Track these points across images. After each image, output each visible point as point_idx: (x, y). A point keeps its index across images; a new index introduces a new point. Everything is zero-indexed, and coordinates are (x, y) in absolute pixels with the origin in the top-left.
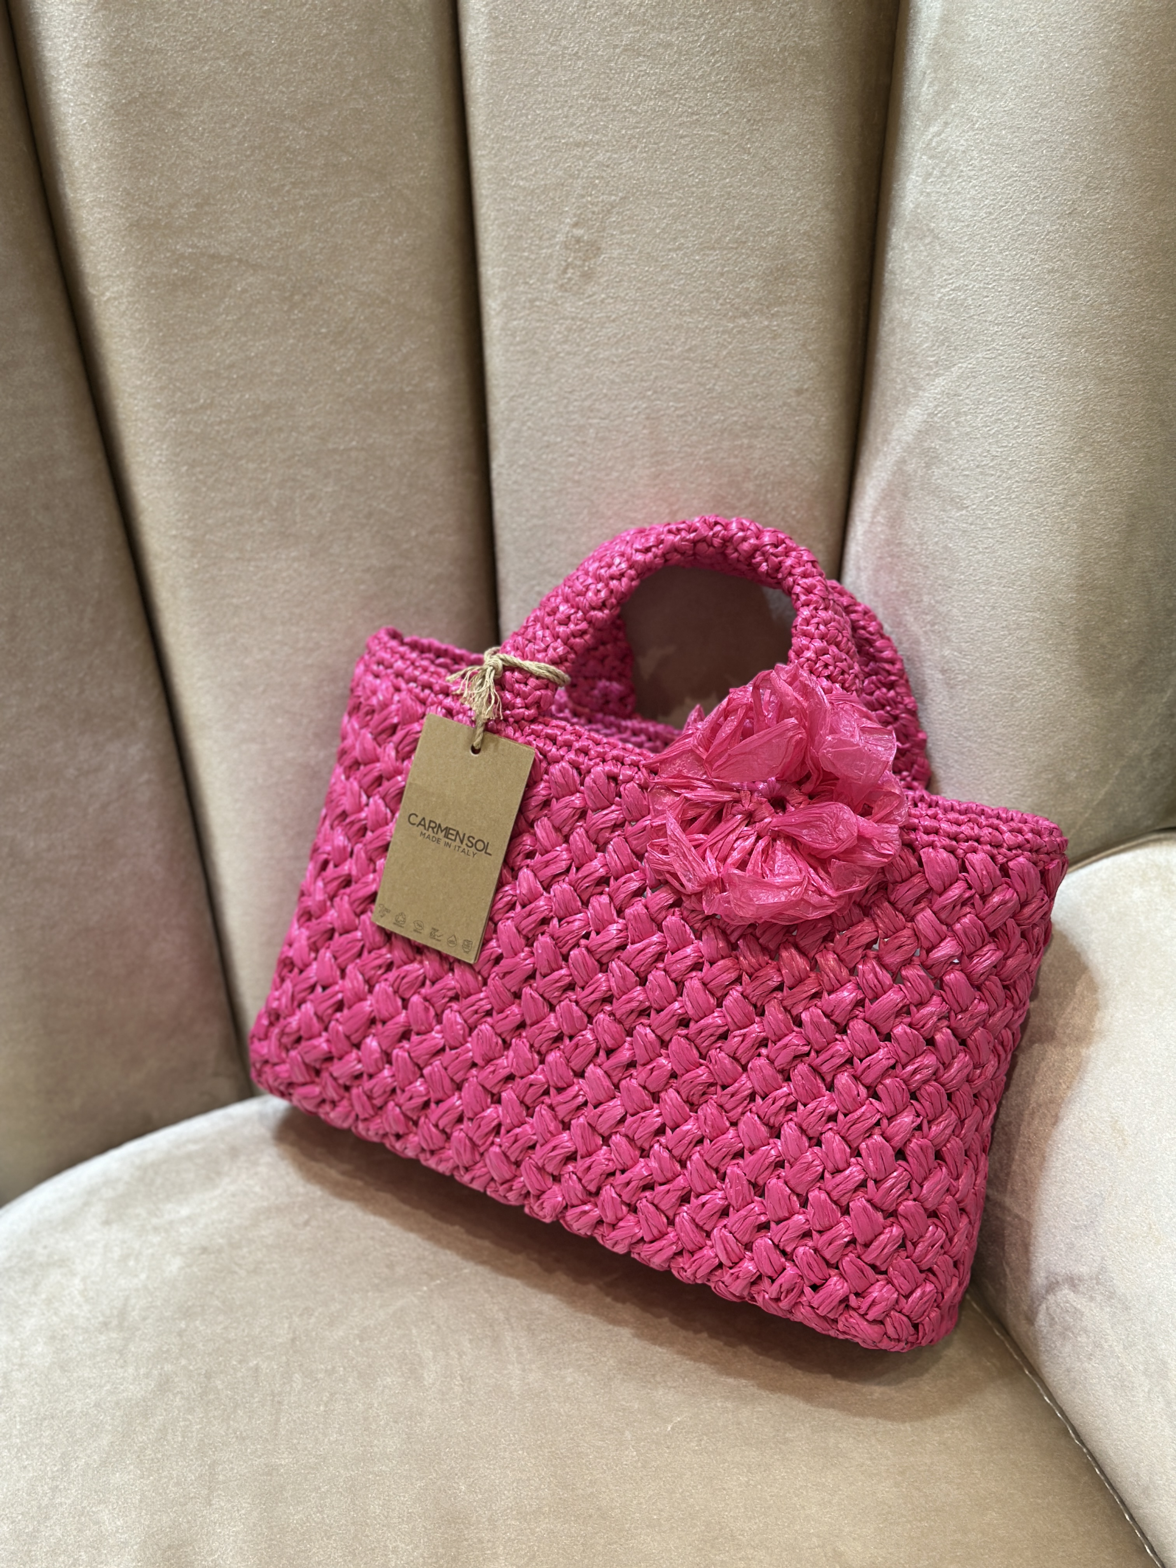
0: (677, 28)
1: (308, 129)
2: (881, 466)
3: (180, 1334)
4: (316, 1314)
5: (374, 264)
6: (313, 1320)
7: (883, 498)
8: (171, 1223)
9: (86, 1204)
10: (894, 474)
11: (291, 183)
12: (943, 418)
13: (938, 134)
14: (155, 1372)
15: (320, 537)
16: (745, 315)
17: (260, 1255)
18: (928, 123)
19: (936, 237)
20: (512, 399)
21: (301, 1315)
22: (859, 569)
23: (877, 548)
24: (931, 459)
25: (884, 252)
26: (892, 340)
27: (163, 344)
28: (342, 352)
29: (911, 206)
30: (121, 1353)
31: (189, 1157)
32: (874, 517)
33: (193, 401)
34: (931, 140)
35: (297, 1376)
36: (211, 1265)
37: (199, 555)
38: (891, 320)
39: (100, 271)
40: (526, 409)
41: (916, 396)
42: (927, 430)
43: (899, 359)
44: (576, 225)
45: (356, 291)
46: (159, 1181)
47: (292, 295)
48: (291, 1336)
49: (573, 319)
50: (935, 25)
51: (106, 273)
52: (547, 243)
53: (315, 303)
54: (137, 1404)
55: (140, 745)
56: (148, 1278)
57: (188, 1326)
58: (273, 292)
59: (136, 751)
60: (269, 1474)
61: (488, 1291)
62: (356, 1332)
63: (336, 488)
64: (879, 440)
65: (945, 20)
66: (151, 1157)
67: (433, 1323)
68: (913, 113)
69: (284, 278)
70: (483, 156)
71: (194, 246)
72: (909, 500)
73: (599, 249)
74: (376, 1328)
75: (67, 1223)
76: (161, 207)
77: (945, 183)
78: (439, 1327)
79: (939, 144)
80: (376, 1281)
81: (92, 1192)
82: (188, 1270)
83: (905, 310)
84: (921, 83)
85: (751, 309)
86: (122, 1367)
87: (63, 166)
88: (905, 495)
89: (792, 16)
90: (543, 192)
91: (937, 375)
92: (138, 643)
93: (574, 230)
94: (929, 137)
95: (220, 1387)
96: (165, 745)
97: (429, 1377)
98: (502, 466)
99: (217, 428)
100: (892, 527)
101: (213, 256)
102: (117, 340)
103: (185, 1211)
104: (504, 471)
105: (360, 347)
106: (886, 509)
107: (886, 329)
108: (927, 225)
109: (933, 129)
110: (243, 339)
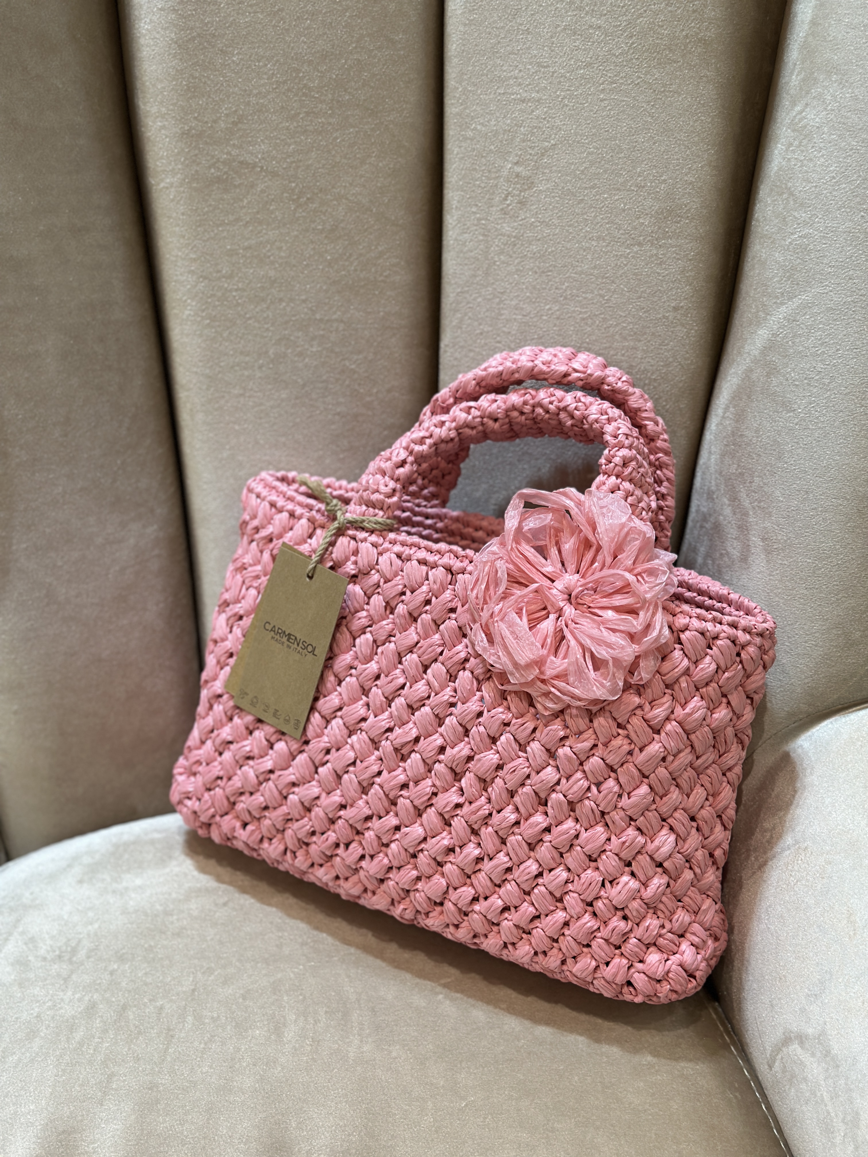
0: (605, 15)
1: (321, 72)
2: (734, 373)
3: (112, 973)
4: (216, 973)
5: (363, 179)
6: (212, 977)
7: (733, 398)
8: (126, 889)
9: (70, 866)
10: (743, 380)
11: (306, 112)
12: (783, 338)
13: (800, 113)
14: (87, 998)
15: (304, 386)
16: (640, 244)
17: (185, 922)
18: (794, 104)
19: (791, 194)
20: (458, 294)
21: (204, 973)
22: (710, 452)
23: (725, 437)
24: (772, 371)
25: (754, 204)
26: (752, 273)
27: (199, 226)
28: (332, 245)
29: (776, 168)
30: (65, 980)
31: (152, 842)
32: (724, 413)
33: (219, 271)
34: (795, 117)
35: (190, 1019)
36: (148, 925)
37: (212, 389)
38: (753, 258)
39: (157, 166)
40: (468, 303)
41: (765, 319)
42: (770, 347)
43: (755, 289)
44: (517, 163)
45: (347, 199)
46: (126, 856)
47: (299, 198)
48: (193, 987)
49: (508, 236)
50: (806, 27)
51: (162, 168)
52: (493, 175)
53: (314, 206)
54: (67, 1020)
55: (155, 527)
56: (100, 927)
57: (119, 968)
58: (285, 195)
59: (153, 530)
60: (150, 1089)
61: (349, 976)
62: (242, 992)
63: (319, 349)
64: (735, 352)
65: (814, 23)
66: (125, 838)
67: (301, 994)
68: (785, 95)
69: (293, 185)
70: (452, 104)
71: (228, 153)
72: (752, 401)
73: (533, 183)
74: (257, 992)
75: (52, 878)
76: (207, 122)
77: (802, 151)
78: (305, 998)
79: (800, 120)
80: (267, 956)
81: (76, 859)
82: (129, 926)
83: (764, 251)
84: (792, 73)
85: (644, 239)
86: (63, 991)
87: (138, 84)
88: (749, 397)
89: (694, 11)
90: (494, 136)
91: (782, 304)
92: (163, 450)
93: (515, 167)
94: (794, 114)
95: (131, 1017)
96: (175, 529)
97: (290, 1034)
98: (446, 346)
99: (234, 294)
100: (737, 421)
101: (241, 163)
102: (166, 219)
103: (138, 882)
104: (447, 349)
105: (347, 242)
106: (734, 407)
107: (749, 265)
108: (786, 184)
109: (798, 108)
110: (259, 228)
